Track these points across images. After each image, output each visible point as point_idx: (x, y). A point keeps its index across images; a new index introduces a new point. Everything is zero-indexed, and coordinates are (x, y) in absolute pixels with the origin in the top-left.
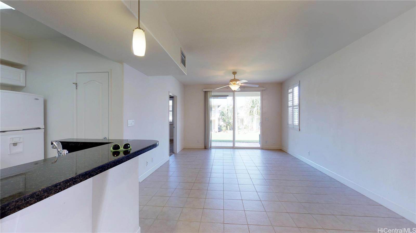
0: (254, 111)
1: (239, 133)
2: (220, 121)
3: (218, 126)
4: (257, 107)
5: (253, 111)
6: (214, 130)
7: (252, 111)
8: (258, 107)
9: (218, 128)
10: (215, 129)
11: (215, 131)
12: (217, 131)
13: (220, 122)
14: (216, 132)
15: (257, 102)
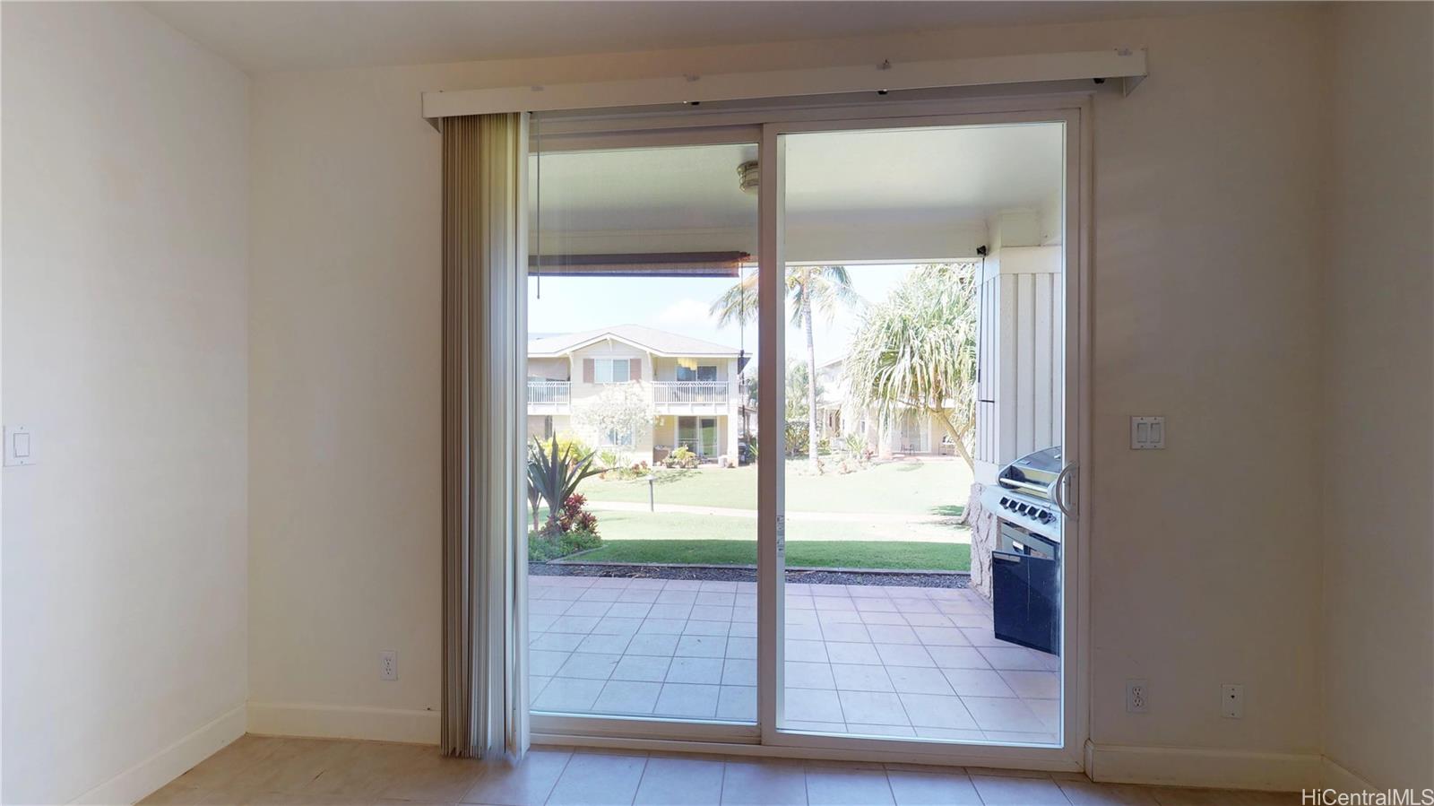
0: (897, 377)
1: (824, 469)
2: (748, 419)
3: (740, 440)
4: (912, 357)
5: (888, 379)
6: (724, 456)
7: (884, 377)
8: (916, 358)
9: (737, 451)
10: (726, 454)
11: (725, 460)
12: (736, 463)
13: (748, 425)
14: (731, 466)
15: (912, 332)
